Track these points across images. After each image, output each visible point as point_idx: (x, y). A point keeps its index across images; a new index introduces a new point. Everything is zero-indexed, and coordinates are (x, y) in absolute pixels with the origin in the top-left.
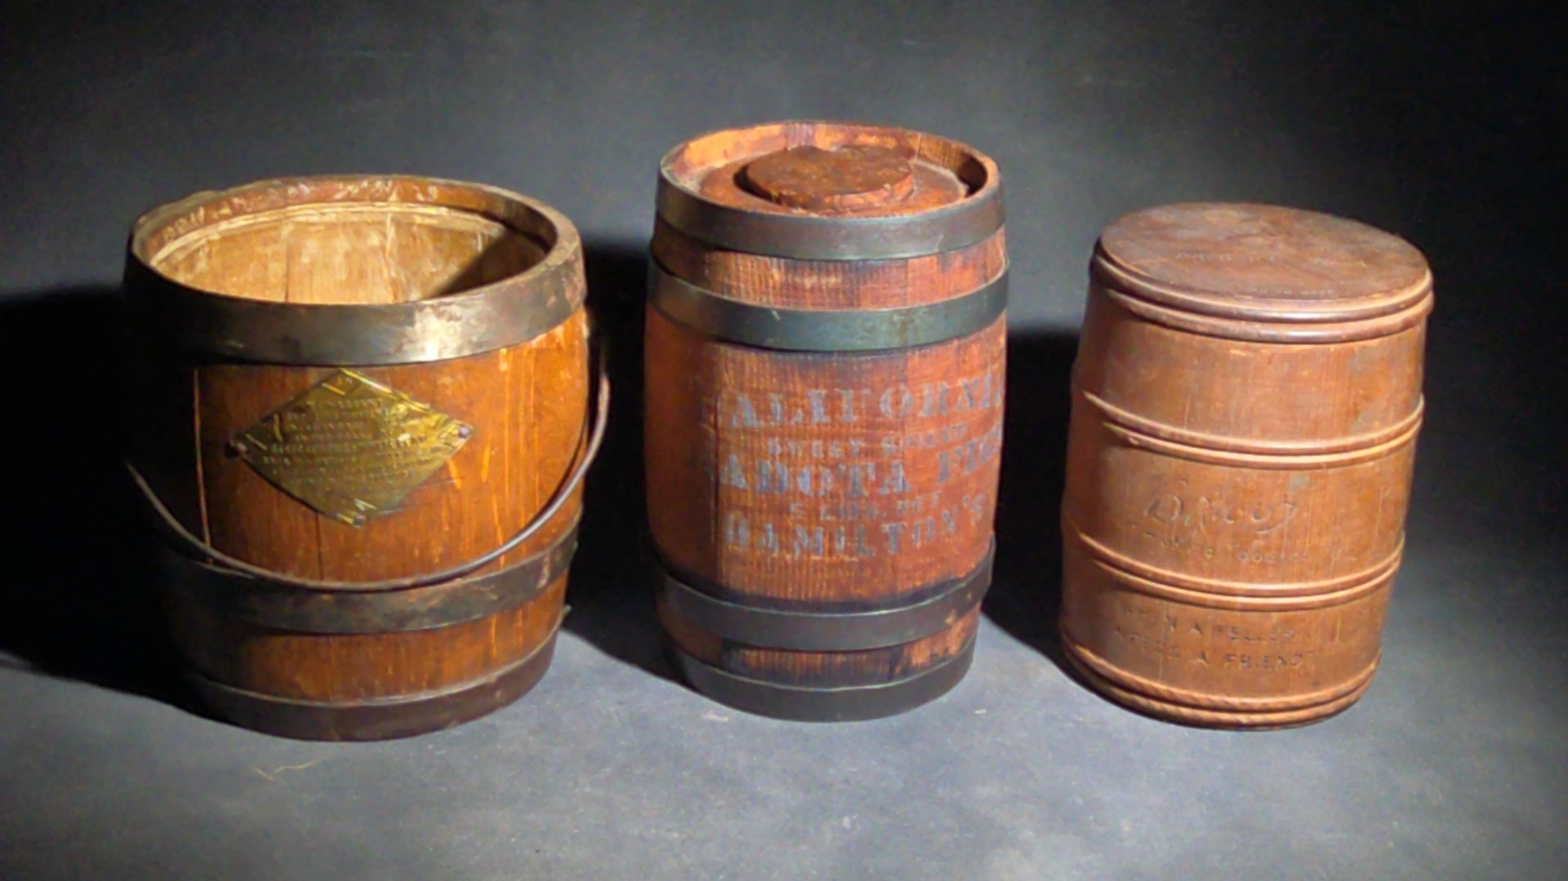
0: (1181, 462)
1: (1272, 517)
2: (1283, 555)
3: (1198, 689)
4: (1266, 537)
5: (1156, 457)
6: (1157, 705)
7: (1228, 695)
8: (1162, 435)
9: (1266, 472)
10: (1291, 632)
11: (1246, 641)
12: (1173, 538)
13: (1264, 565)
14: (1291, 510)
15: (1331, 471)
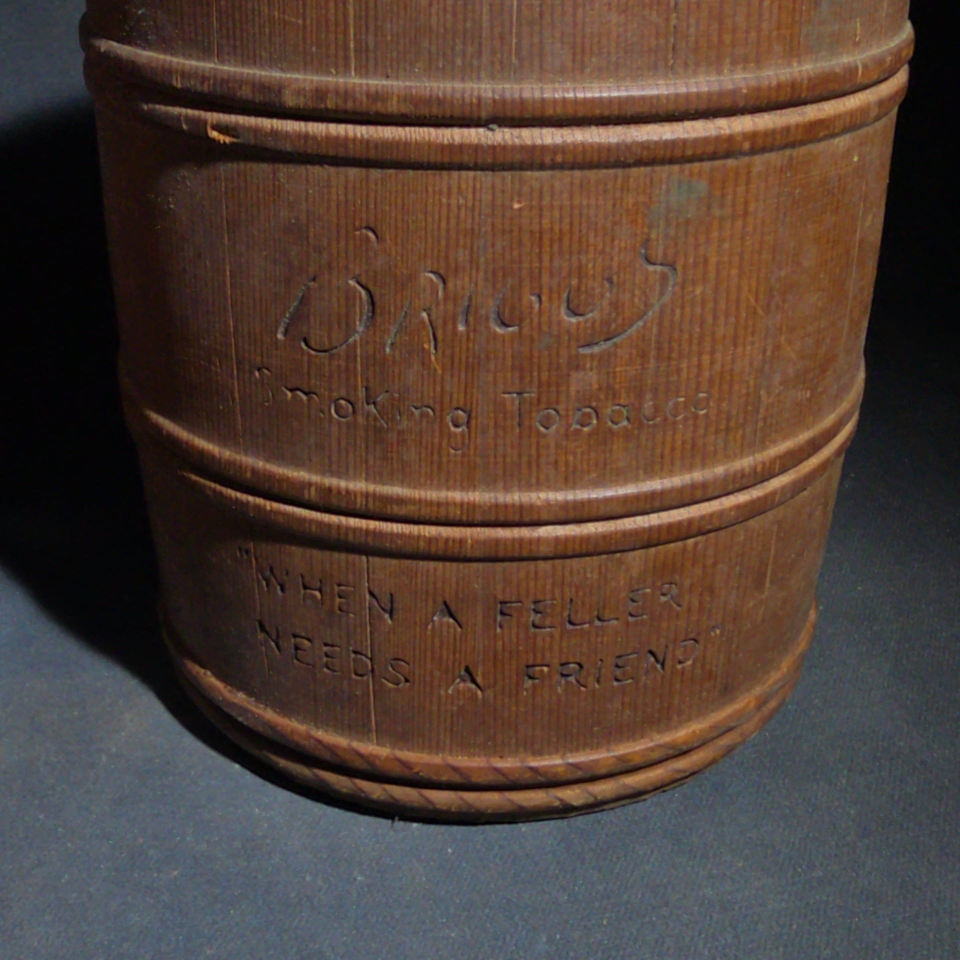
0: (353, 172)
1: (616, 305)
2: (648, 405)
3: (465, 746)
4: (604, 360)
5: (284, 171)
6: (375, 791)
7: (538, 753)
8: (290, 100)
9: (592, 174)
10: (675, 590)
11: (569, 627)
12: (362, 393)
13: (603, 437)
14: (664, 278)
15: (758, 161)
